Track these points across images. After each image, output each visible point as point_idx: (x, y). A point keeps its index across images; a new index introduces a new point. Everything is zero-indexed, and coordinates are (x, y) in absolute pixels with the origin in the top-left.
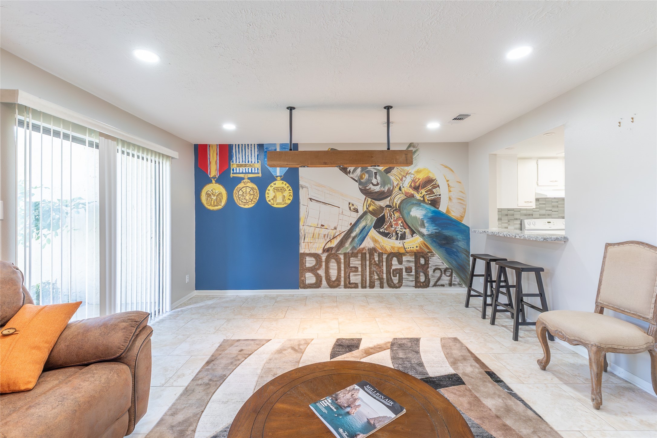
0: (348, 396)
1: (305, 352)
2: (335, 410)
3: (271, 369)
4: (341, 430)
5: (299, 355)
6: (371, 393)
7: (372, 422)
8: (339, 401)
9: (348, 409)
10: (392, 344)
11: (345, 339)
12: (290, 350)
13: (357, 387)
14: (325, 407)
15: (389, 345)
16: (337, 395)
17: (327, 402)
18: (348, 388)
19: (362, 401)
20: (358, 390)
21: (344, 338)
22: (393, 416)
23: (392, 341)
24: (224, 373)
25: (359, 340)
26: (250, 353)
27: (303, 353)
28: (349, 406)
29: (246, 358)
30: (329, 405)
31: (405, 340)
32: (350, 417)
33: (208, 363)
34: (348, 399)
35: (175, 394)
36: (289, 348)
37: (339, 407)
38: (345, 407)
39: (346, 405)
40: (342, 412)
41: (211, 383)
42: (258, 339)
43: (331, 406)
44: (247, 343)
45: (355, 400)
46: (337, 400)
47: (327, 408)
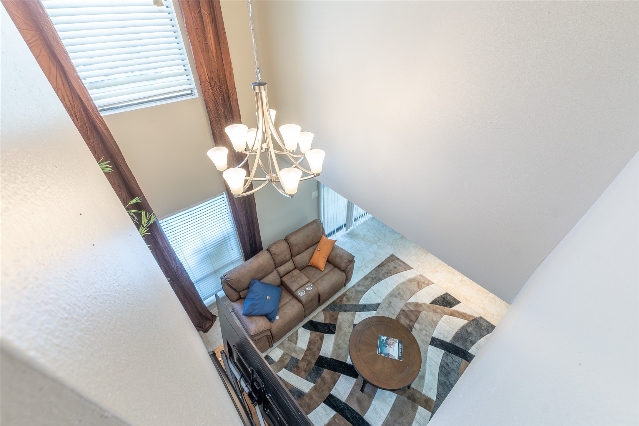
0: (392, 342)
1: (422, 290)
2: (384, 343)
3: (400, 289)
4: (380, 349)
5: (418, 289)
6: (399, 347)
7: (389, 355)
8: (388, 341)
9: (387, 346)
10: (475, 320)
11: (451, 296)
12: (416, 283)
13: (398, 341)
14: (382, 339)
15: (471, 319)
16: (389, 338)
17: (384, 338)
18: (395, 339)
19: (394, 347)
20: (397, 342)
21: (451, 294)
22: (397, 358)
23: (477, 317)
24: (382, 278)
25: (459, 302)
26: (398, 272)
27: (420, 290)
28: (389, 345)
29: (394, 274)
30: (384, 340)
31: (486, 323)
32: (385, 348)
33: (379, 266)
34: (391, 343)
35: (362, 276)
36: (417, 281)
37: (386, 342)
38: (387, 344)
39: (388, 344)
40: (385, 345)
41: (375, 279)
42: (407, 265)
43: (384, 341)
44: (401, 264)
45: (393, 345)
46: (387, 340)
47: (383, 340)
